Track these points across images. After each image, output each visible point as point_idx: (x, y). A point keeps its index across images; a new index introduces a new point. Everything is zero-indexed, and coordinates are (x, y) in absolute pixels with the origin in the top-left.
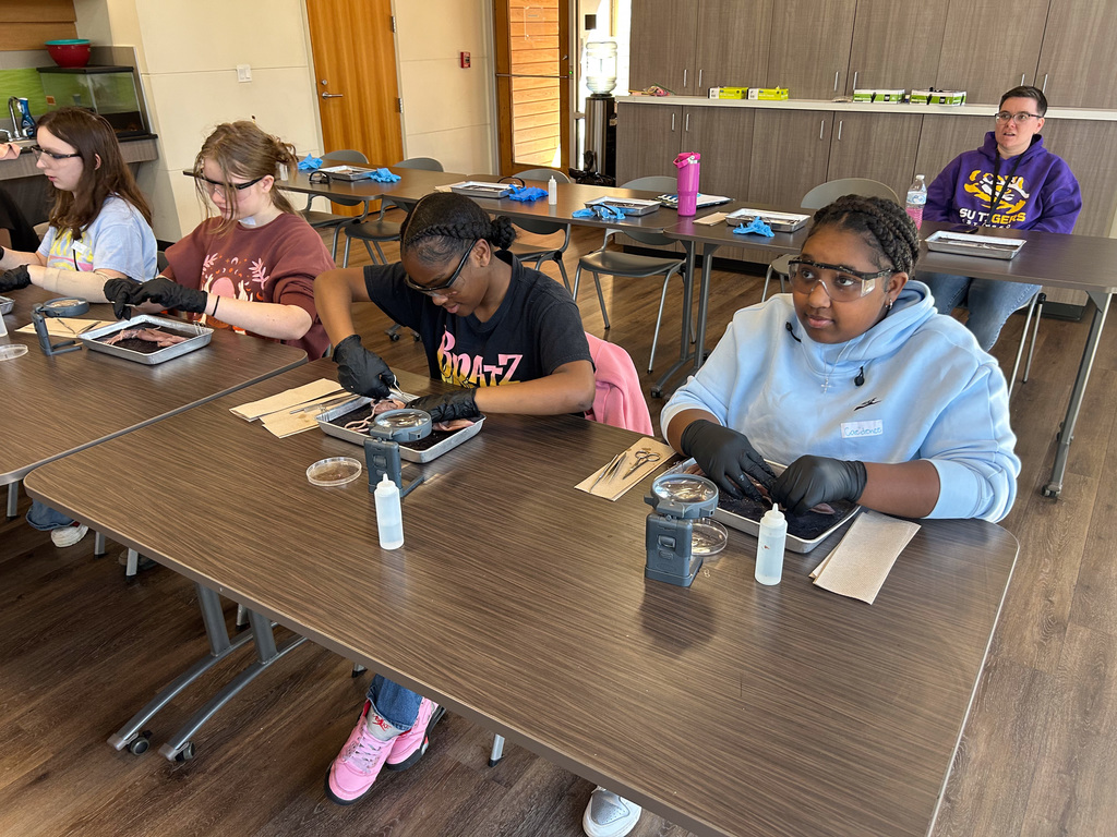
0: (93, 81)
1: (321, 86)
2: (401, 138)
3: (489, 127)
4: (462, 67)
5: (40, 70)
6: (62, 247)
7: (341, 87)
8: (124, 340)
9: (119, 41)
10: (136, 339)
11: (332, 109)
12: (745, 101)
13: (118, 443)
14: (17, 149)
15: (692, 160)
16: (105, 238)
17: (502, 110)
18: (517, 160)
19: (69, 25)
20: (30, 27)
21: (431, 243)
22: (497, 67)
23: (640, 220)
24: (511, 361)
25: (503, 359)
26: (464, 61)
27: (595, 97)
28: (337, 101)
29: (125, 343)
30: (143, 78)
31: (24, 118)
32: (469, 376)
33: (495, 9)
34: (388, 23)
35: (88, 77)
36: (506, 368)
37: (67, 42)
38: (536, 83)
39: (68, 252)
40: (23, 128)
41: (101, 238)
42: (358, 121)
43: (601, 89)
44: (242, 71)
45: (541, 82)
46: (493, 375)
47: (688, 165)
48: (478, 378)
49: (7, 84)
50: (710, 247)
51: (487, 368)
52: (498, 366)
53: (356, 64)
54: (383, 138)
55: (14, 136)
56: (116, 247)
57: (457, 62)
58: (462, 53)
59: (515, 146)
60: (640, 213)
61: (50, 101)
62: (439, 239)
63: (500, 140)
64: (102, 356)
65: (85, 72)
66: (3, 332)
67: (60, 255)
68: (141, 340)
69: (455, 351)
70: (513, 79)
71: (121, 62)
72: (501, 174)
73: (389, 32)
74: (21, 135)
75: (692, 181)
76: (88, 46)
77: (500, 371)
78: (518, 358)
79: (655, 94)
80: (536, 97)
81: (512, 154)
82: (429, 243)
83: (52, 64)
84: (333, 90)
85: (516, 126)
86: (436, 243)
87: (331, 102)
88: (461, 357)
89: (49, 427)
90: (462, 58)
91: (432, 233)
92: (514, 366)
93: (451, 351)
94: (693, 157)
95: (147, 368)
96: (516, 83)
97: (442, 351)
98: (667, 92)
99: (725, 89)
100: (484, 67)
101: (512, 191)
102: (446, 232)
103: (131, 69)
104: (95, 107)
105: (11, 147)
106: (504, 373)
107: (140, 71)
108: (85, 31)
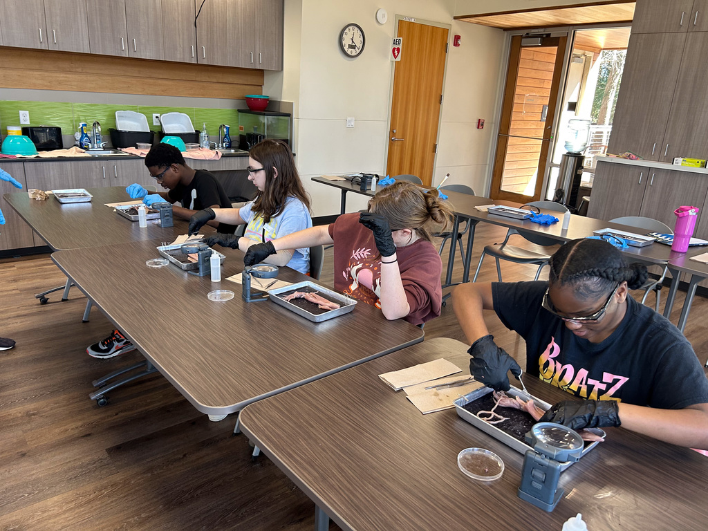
0: (268, 120)
1: (392, 132)
2: (432, 168)
3: (487, 166)
4: (478, 128)
5: (239, 111)
6: (256, 226)
7: (404, 135)
8: (296, 299)
9: (285, 98)
10: (304, 298)
11: (396, 147)
12: (703, 169)
13: (302, 392)
14: (220, 154)
15: (692, 213)
16: (286, 224)
17: (498, 156)
18: (503, 188)
19: (260, 87)
20: (239, 86)
21: (588, 283)
22: (500, 130)
23: (639, 250)
24: (616, 381)
25: (608, 377)
26: (480, 124)
27: (569, 154)
28: (399, 143)
29: (296, 301)
30: (295, 121)
31: (225, 137)
32: (571, 383)
33: (505, 94)
34: (438, 99)
35: (266, 117)
36: (609, 386)
37: (257, 97)
38: (522, 141)
39: (259, 229)
40: (224, 142)
41: (283, 224)
42: (409, 156)
43: (575, 150)
44: (350, 121)
45: (526, 141)
46: (596, 389)
47: (688, 215)
48: (580, 388)
49: (220, 117)
50: (696, 278)
51: (591, 382)
52: (601, 382)
53: (415, 122)
54: (422, 167)
55: (218, 146)
56: (292, 230)
57: (475, 125)
58: (479, 120)
59: (503, 179)
60: (640, 245)
61: (241, 128)
62: (595, 279)
63: (494, 175)
64: (281, 308)
65: (264, 115)
66: (218, 279)
67: (254, 231)
68: (307, 301)
69: (561, 359)
70: (510, 138)
71: (284, 110)
72: (490, 197)
73: (438, 104)
74: (222, 146)
75: (689, 227)
76: (268, 100)
77: (603, 387)
78: (623, 380)
79: (629, 157)
80: (520, 150)
81: (500, 185)
82: (587, 282)
83: (247, 108)
84: (398, 136)
85: (506, 167)
86: (593, 282)
87: (396, 143)
88: (565, 367)
89: (253, 366)
90: (479, 123)
91: (592, 274)
92: (618, 385)
93: (555, 359)
94: (694, 210)
95: (312, 324)
96: (511, 141)
97: (544, 357)
98: (638, 157)
99: (686, 159)
100: (492, 130)
101: (532, 216)
102: (604, 275)
103: (289, 115)
104: (266, 134)
105: (217, 153)
106: (608, 389)
107: (294, 116)
108: (268, 91)
